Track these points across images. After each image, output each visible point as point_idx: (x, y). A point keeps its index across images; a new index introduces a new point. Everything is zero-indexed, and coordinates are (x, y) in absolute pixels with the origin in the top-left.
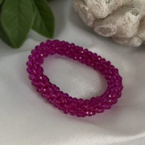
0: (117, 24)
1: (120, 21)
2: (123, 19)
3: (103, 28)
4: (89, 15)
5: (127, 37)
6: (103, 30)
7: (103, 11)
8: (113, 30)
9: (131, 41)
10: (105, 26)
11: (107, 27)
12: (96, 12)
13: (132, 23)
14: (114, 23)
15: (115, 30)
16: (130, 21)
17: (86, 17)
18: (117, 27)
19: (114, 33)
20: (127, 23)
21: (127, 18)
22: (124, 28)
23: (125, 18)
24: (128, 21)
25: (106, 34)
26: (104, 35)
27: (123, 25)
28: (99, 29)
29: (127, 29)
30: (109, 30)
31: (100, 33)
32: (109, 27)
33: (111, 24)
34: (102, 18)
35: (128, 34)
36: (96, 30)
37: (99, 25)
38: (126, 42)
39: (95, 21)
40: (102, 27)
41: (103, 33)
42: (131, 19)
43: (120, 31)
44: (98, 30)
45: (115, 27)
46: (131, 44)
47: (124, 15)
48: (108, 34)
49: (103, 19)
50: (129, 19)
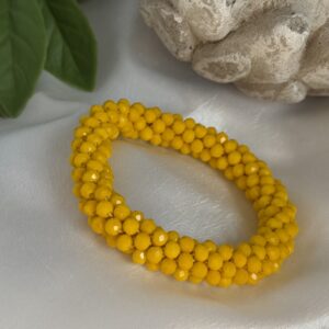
0: (253, 54)
1: (259, 47)
2: (269, 42)
3: (218, 64)
4: (184, 34)
5: (274, 82)
6: (217, 69)
7: (219, 25)
8: (241, 68)
9: (284, 92)
10: (222, 59)
11: (228, 61)
12: (201, 27)
13: (290, 49)
14: (245, 52)
15: (246, 68)
16: (285, 45)
17: (175, 40)
18: (253, 60)
19: (244, 74)
20: (277, 52)
21: (277, 40)
22: (269, 62)
23: (273, 39)
24: (281, 46)
25: (224, 77)
26: (219, 80)
27: (269, 55)
28: (207, 66)
29: (277, 64)
30: (231, 68)
31: (209, 76)
32: (232, 61)
33: (237, 55)
34: (213, 39)
35: (278, 76)
36: (199, 67)
37: (207, 57)
38: (272, 93)
39: (197, 46)
40: (216, 60)
41: (217, 75)
42: (289, 41)
43: (259, 70)
44: (204, 69)
45: (248, 61)
46: (282, 97)
47: (270, 33)
48: (228, 77)
49: (217, 43)
50: (283, 41)
